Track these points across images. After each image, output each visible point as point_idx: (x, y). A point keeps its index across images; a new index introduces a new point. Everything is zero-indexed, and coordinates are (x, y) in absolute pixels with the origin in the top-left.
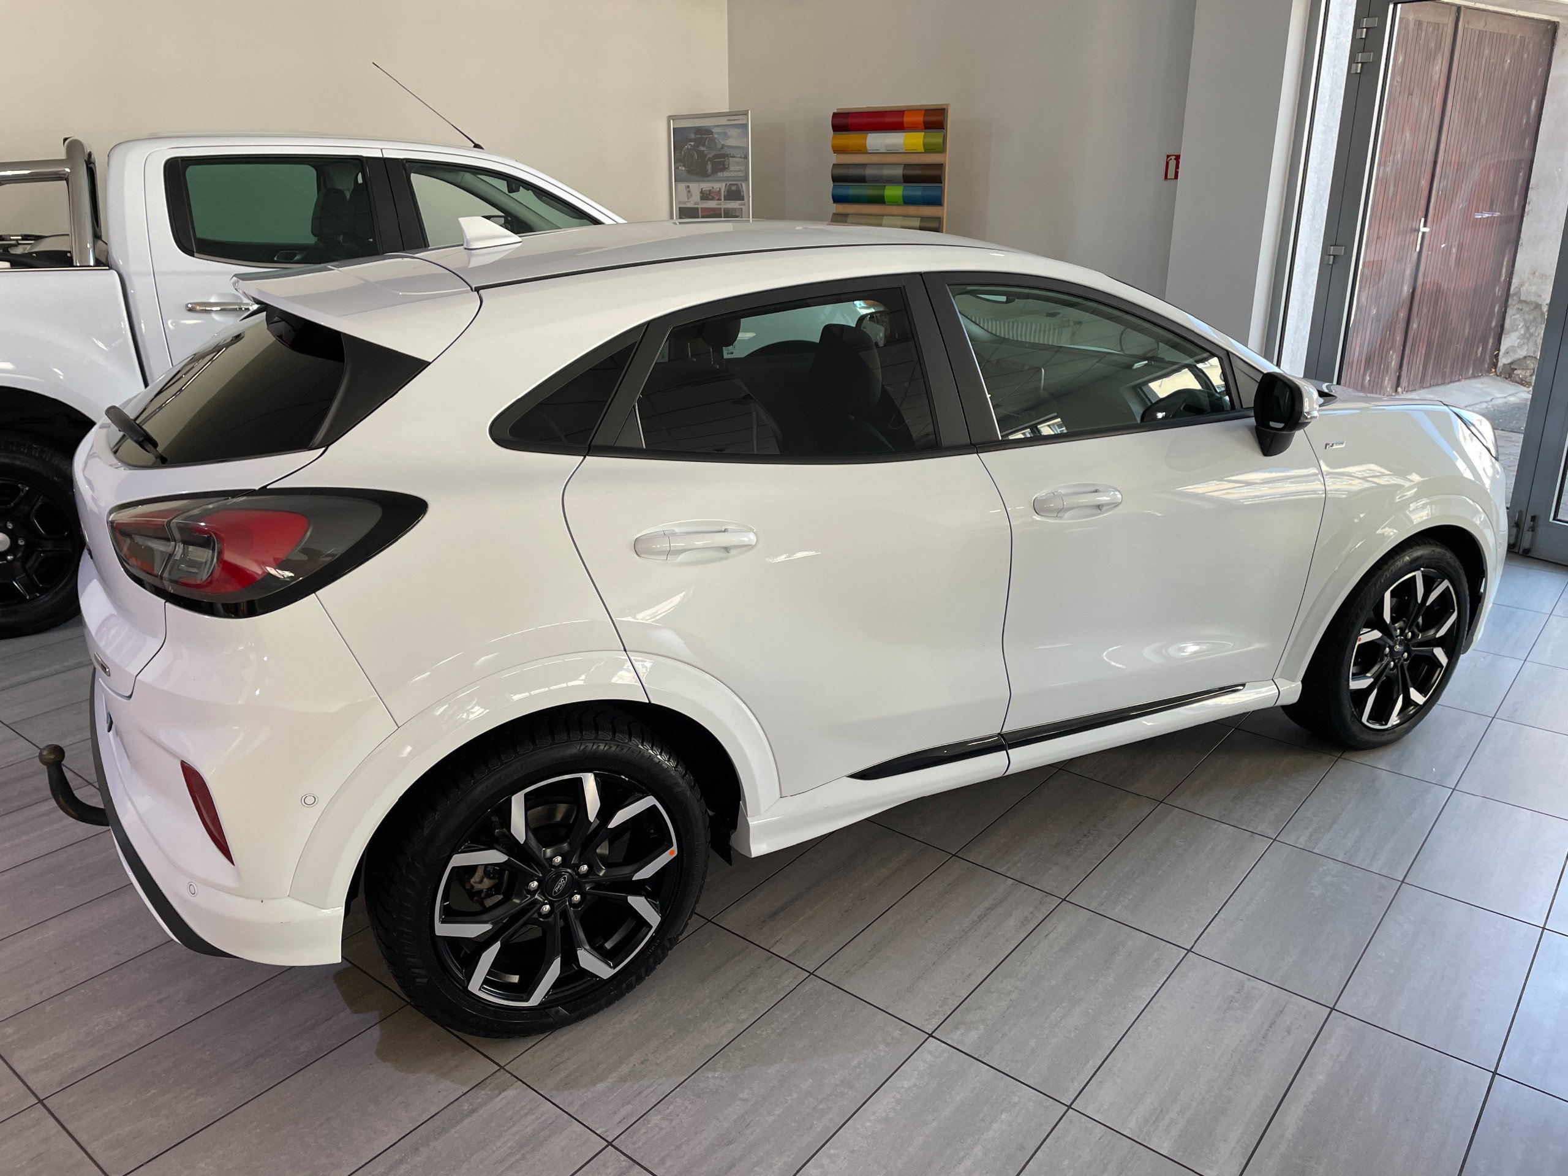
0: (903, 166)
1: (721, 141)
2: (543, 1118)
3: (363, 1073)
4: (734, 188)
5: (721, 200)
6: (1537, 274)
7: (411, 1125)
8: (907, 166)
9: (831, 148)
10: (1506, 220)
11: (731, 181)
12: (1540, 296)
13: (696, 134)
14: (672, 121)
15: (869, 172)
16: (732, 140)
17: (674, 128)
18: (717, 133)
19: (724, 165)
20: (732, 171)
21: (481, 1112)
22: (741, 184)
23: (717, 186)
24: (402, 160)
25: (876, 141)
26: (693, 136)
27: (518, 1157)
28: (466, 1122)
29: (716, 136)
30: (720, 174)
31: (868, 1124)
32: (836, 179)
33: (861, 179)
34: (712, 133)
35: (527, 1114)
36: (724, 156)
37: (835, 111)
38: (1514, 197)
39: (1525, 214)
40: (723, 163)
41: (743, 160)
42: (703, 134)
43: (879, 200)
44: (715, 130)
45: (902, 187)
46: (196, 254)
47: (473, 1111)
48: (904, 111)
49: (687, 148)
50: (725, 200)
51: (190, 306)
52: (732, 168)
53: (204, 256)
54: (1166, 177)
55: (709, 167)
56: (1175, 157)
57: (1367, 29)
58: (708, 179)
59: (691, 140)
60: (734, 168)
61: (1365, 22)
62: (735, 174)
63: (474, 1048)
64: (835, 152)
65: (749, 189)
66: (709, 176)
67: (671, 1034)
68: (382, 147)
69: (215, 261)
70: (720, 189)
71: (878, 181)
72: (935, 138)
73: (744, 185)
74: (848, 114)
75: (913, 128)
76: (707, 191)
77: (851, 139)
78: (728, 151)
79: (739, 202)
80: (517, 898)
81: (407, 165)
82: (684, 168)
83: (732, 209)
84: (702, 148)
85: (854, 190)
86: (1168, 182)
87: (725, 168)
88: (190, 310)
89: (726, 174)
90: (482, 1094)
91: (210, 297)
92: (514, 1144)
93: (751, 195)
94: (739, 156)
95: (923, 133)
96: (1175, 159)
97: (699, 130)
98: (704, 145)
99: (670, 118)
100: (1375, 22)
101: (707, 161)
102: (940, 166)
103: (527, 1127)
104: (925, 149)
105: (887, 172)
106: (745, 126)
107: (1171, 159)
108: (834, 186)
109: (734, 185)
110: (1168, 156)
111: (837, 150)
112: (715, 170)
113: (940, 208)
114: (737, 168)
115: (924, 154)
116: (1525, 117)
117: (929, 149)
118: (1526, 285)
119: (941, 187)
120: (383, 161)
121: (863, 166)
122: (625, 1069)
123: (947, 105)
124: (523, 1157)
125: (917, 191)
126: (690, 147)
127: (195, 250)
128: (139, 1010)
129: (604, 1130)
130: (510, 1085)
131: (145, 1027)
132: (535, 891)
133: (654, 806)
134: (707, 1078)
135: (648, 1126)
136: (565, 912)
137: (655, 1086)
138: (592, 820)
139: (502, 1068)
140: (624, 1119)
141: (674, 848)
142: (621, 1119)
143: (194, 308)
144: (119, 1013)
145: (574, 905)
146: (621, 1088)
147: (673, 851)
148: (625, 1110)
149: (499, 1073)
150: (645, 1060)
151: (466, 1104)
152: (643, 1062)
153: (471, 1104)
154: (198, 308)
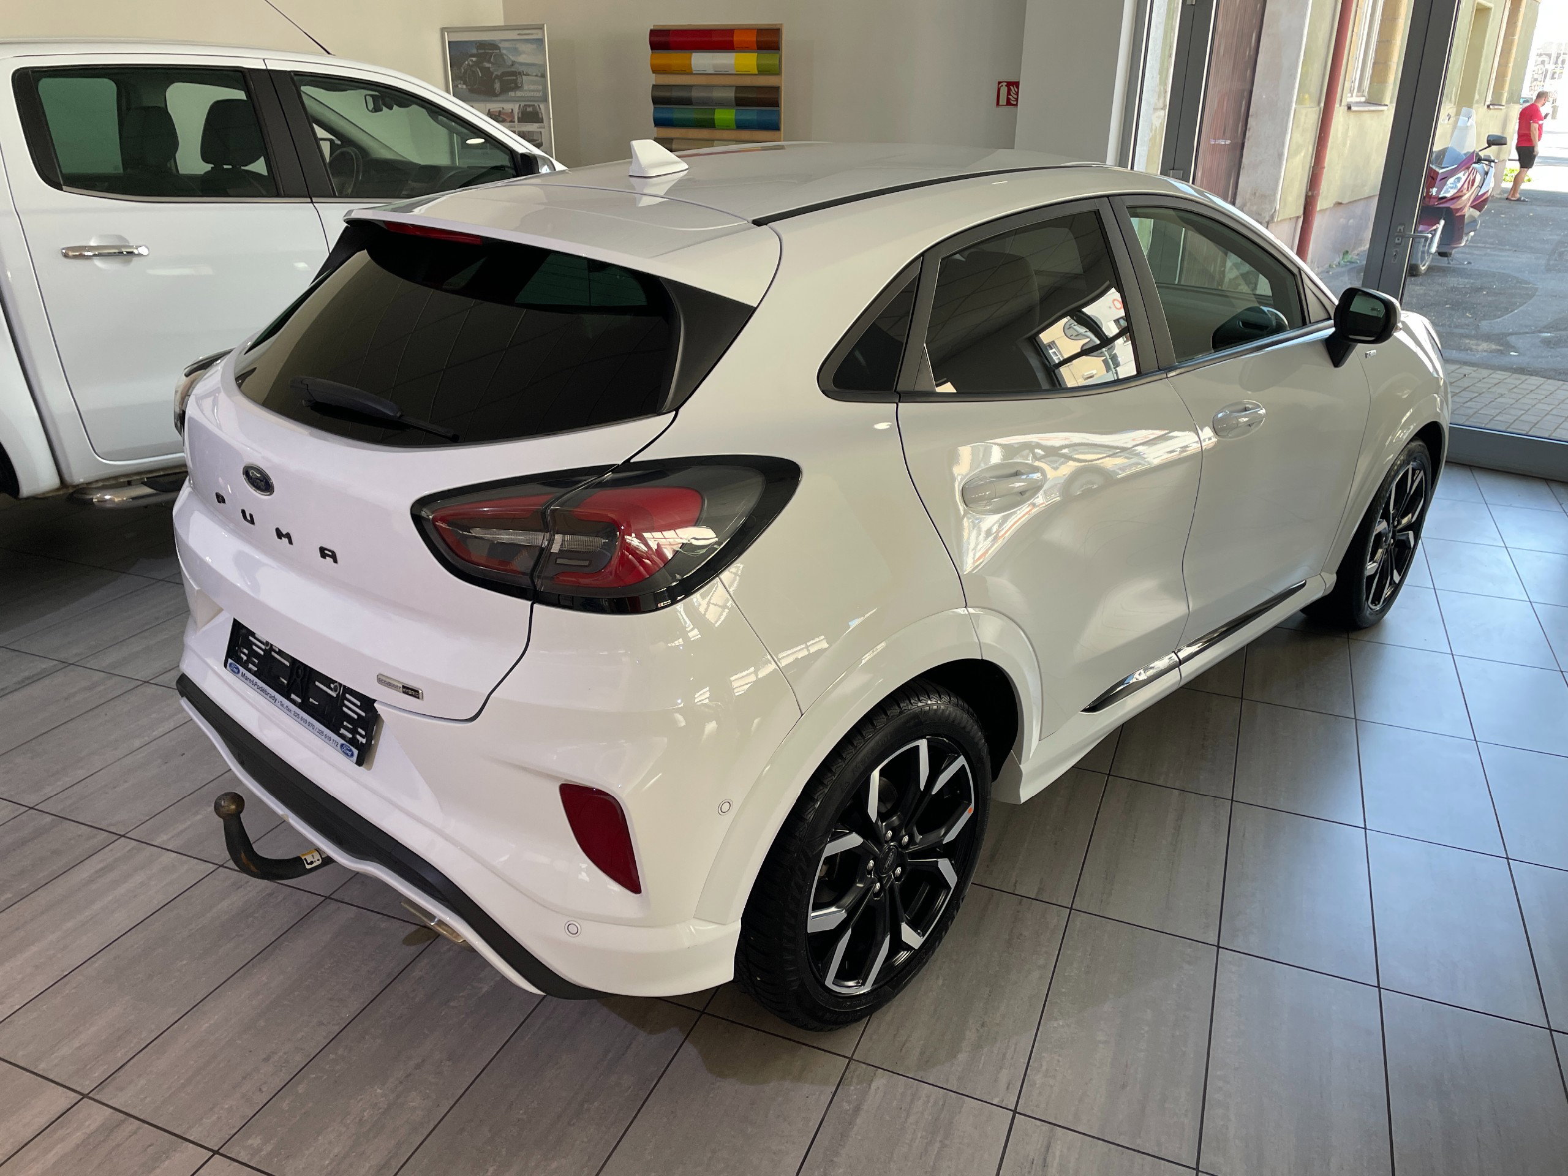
0: (734, 88)
1: (511, 57)
2: (932, 1100)
3: (711, 1095)
4: (530, 109)
5: (514, 122)
6: (1257, 194)
7: (805, 1138)
8: (738, 88)
9: (650, 68)
10: (1232, 147)
11: (527, 101)
12: (1261, 215)
13: (478, 49)
14: (446, 33)
15: (695, 94)
16: (525, 57)
17: (449, 42)
18: (506, 49)
19: (516, 84)
20: (526, 91)
21: (865, 1107)
22: (539, 106)
23: (508, 107)
24: (290, 72)
25: (703, 61)
26: (474, 51)
27: (938, 1145)
28: (859, 1121)
29: (504, 52)
30: (511, 94)
31: (1229, 1040)
32: (656, 101)
33: (687, 102)
34: (498, 48)
35: (912, 1101)
36: (514, 74)
37: (652, 28)
38: (1239, 124)
39: (1246, 140)
40: (515, 82)
41: (538, 78)
42: (486, 50)
43: (709, 124)
44: (501, 45)
45: (735, 111)
46: (64, 188)
47: (857, 1109)
48: (733, 30)
49: (468, 65)
50: (518, 122)
51: (64, 251)
52: (526, 87)
53: (76, 190)
54: (998, 104)
55: (497, 86)
56: (1006, 84)
58: (496, 98)
59: (473, 56)
60: (529, 87)
62: (531, 94)
63: (806, 1045)
64: (654, 72)
65: (548, 110)
66: (496, 95)
67: (988, 992)
68: (264, 57)
69: (83, 195)
70: (512, 110)
71: (705, 104)
72: (769, 59)
73: (542, 106)
74: (668, 31)
75: (744, 48)
76: (496, 112)
77: (673, 58)
78: (521, 69)
79: (537, 125)
80: (860, 882)
81: (296, 78)
82: (464, 87)
83: (529, 132)
84: (487, 65)
85: (678, 113)
86: (1000, 108)
87: (517, 87)
88: (66, 256)
89: (519, 94)
90: (852, 1089)
91: (90, 239)
92: (924, 1133)
93: (551, 117)
94: (535, 74)
95: (756, 54)
96: (1006, 86)
97: (481, 45)
98: (489, 61)
99: (443, 30)
101: (494, 80)
102: (776, 89)
103: (922, 1114)
104: (759, 71)
105: (717, 94)
106: (542, 41)
107: (1002, 86)
108: (654, 108)
109: (529, 106)
110: (999, 83)
111: (656, 70)
112: (505, 89)
113: (777, 133)
114: (532, 87)
115: (757, 76)
116: (1248, 49)
117: (762, 71)
118: (1248, 205)
119: (779, 110)
120: (267, 73)
121: (690, 87)
122: (971, 1035)
123: (782, 24)
124: (943, 1146)
125: (751, 114)
126: (471, 63)
127: (62, 183)
128: (401, 1083)
129: (998, 1099)
130: (873, 1074)
131: (424, 1099)
132: (872, 870)
133: (963, 765)
134: (1055, 1027)
135: (1037, 1086)
136: (892, 887)
137: (1013, 1046)
138: (922, 788)
139: (851, 1059)
140: (1009, 1084)
141: (972, 806)
142: (1007, 1085)
143: (71, 254)
144: (379, 1091)
145: (897, 879)
146: (982, 1054)
147: (971, 808)
148: (1004, 1076)
149: (853, 1065)
150: (983, 1023)
151: (845, 1103)
152: (983, 1025)
153: (849, 1102)
154: (75, 254)
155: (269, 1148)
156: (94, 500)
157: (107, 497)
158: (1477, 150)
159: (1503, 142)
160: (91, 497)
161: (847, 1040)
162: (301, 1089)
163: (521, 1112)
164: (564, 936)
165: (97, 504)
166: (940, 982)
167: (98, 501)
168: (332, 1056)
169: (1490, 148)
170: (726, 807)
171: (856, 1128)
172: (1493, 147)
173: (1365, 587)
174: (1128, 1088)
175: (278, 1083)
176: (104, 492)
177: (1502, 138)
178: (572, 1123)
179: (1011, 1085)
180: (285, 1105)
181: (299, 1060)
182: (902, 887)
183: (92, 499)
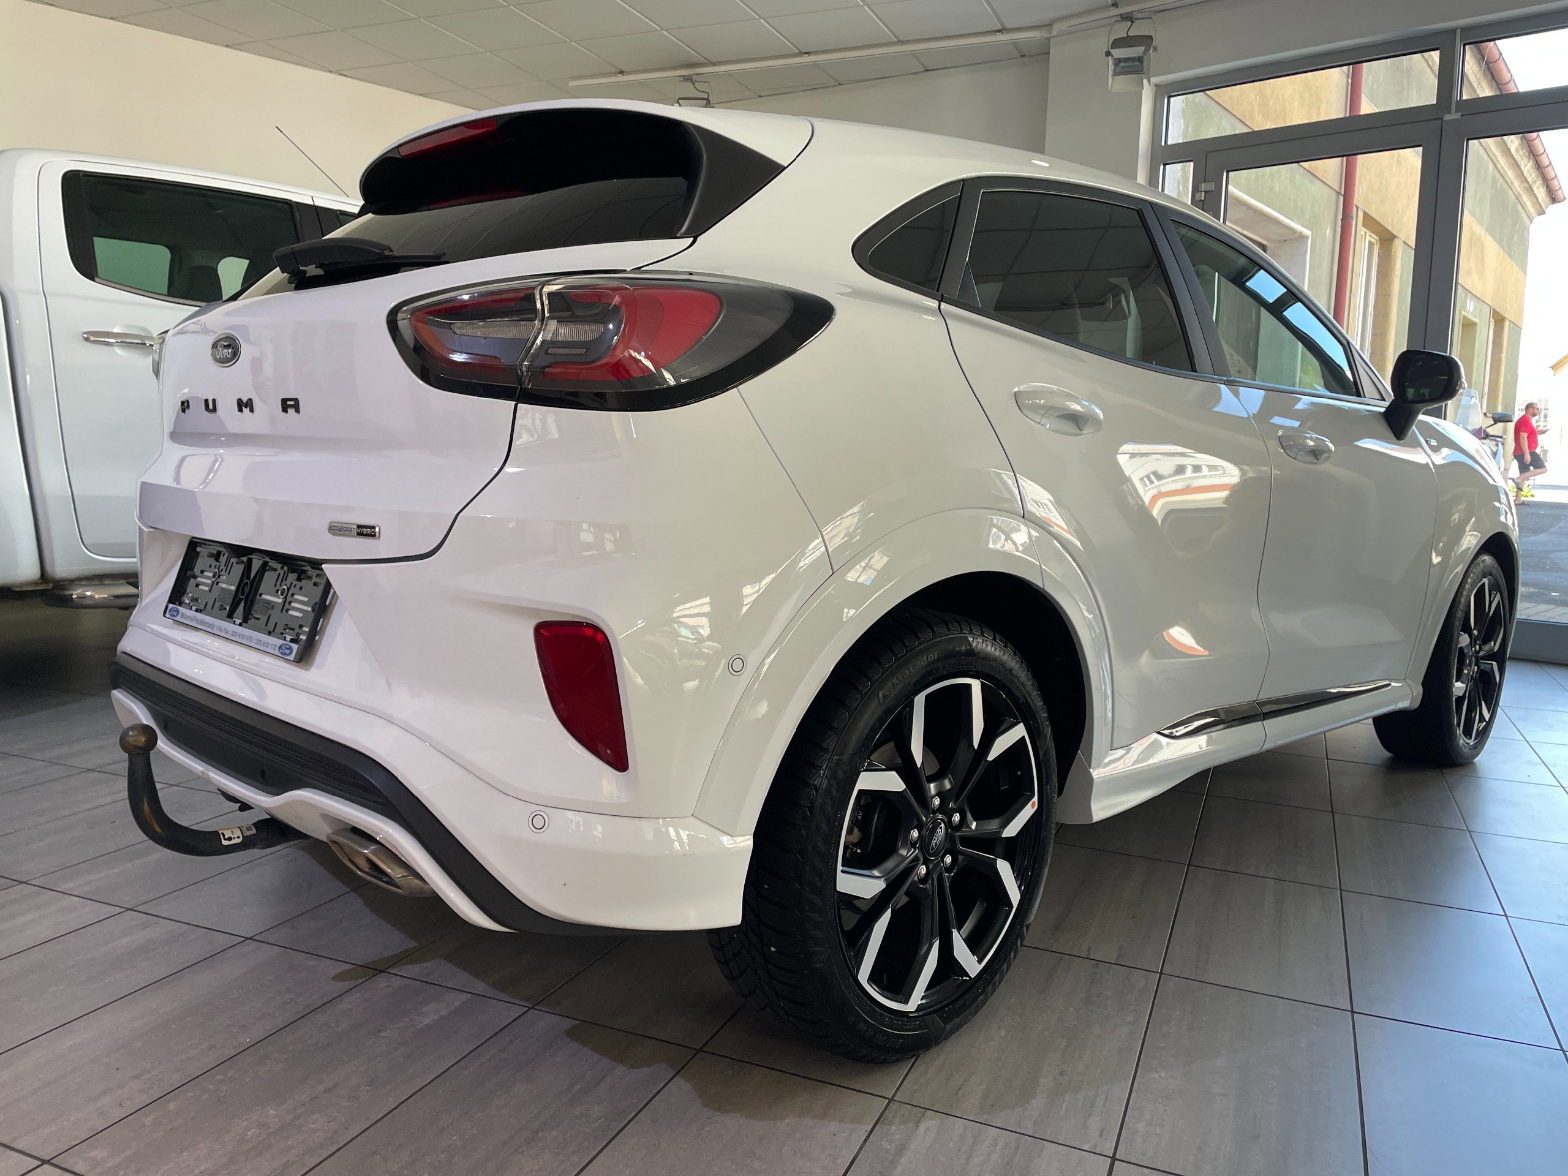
2: (1002, 1144)
3: (707, 1129)
21: (911, 1148)
24: (337, 210)
28: (903, 1161)
35: (974, 1144)
46: (97, 280)
51: (85, 335)
57: (1205, 192)
61: (1203, 187)
67: (1065, 1043)
68: (312, 195)
69: (115, 288)
80: (902, 849)
81: (341, 216)
88: (87, 339)
90: (895, 1131)
91: (114, 328)
100: (1211, 186)
103: (989, 1156)
122: (1047, 1083)
128: (303, 1105)
129: (1090, 1145)
130: (921, 1115)
131: (329, 1122)
132: (916, 843)
133: (1024, 736)
134: (1155, 1079)
135: (1140, 1134)
136: (940, 878)
137: (1104, 1096)
138: (976, 744)
139: (891, 1100)
140: (1102, 1131)
141: (1035, 799)
142: (1099, 1132)
143: (92, 338)
144: (271, 1112)
145: (949, 870)
146: (1063, 1102)
147: (1034, 802)
148: (1095, 1123)
149: (894, 1106)
150: (1062, 1071)
151: (884, 1143)
152: (1062, 1074)
153: (891, 1142)
154: (96, 338)
155: (116, 1160)
156: (73, 597)
157: (88, 593)
158: (1484, 427)
159: (1508, 419)
160: (71, 592)
161: (887, 1081)
162: (172, 1106)
163: (455, 1138)
164: (529, 834)
165: (76, 600)
166: (1003, 1032)
167: (78, 597)
168: (220, 1077)
169: (1495, 426)
170: (738, 665)
171: (899, 1168)
172: (1500, 424)
173: (1454, 708)
174: (1261, 1139)
175: (145, 1099)
176: (86, 588)
177: (1507, 416)
178: (520, 1151)
179: (1105, 1132)
180: (148, 1121)
181: (177, 1079)
182: (953, 881)
183: (72, 595)
